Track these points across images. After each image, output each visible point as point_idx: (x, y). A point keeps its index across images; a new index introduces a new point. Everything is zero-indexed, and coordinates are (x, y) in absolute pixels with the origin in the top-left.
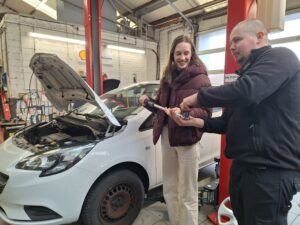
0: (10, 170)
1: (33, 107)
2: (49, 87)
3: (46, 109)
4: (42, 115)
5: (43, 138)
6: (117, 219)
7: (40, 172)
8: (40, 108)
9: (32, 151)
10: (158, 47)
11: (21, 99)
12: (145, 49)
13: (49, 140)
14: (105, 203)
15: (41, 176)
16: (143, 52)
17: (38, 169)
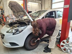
0: (5, 33)
1: (11, 19)
2: (14, 12)
3: (14, 19)
4: (13, 21)
5: (13, 25)
6: (33, 46)
7: (13, 34)
8: (13, 19)
9: (10, 28)
10: (42, 2)
11: (8, 17)
12: (38, 3)
13: (15, 26)
14: (30, 42)
15: (13, 35)
16: (38, 4)
17: (12, 33)
